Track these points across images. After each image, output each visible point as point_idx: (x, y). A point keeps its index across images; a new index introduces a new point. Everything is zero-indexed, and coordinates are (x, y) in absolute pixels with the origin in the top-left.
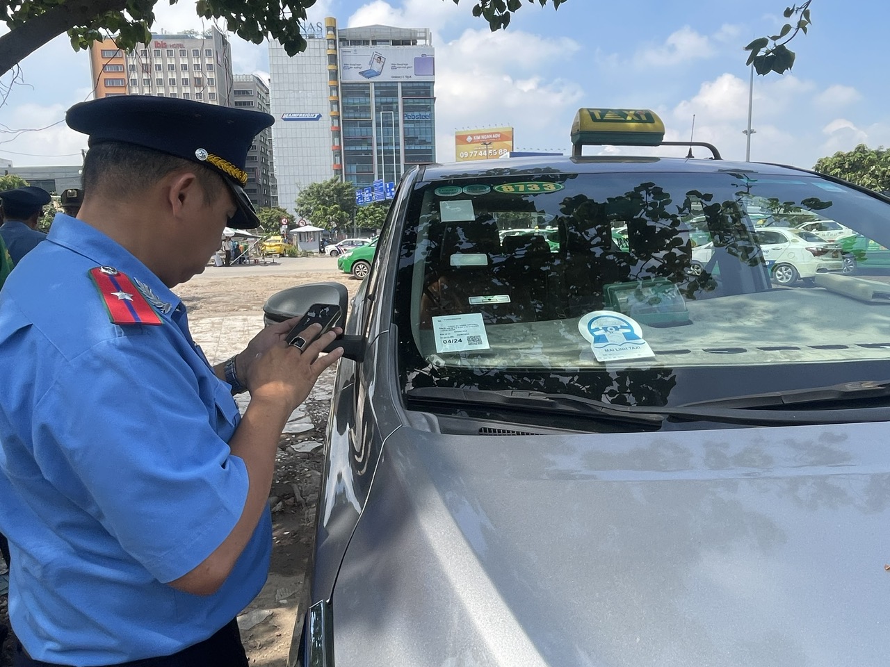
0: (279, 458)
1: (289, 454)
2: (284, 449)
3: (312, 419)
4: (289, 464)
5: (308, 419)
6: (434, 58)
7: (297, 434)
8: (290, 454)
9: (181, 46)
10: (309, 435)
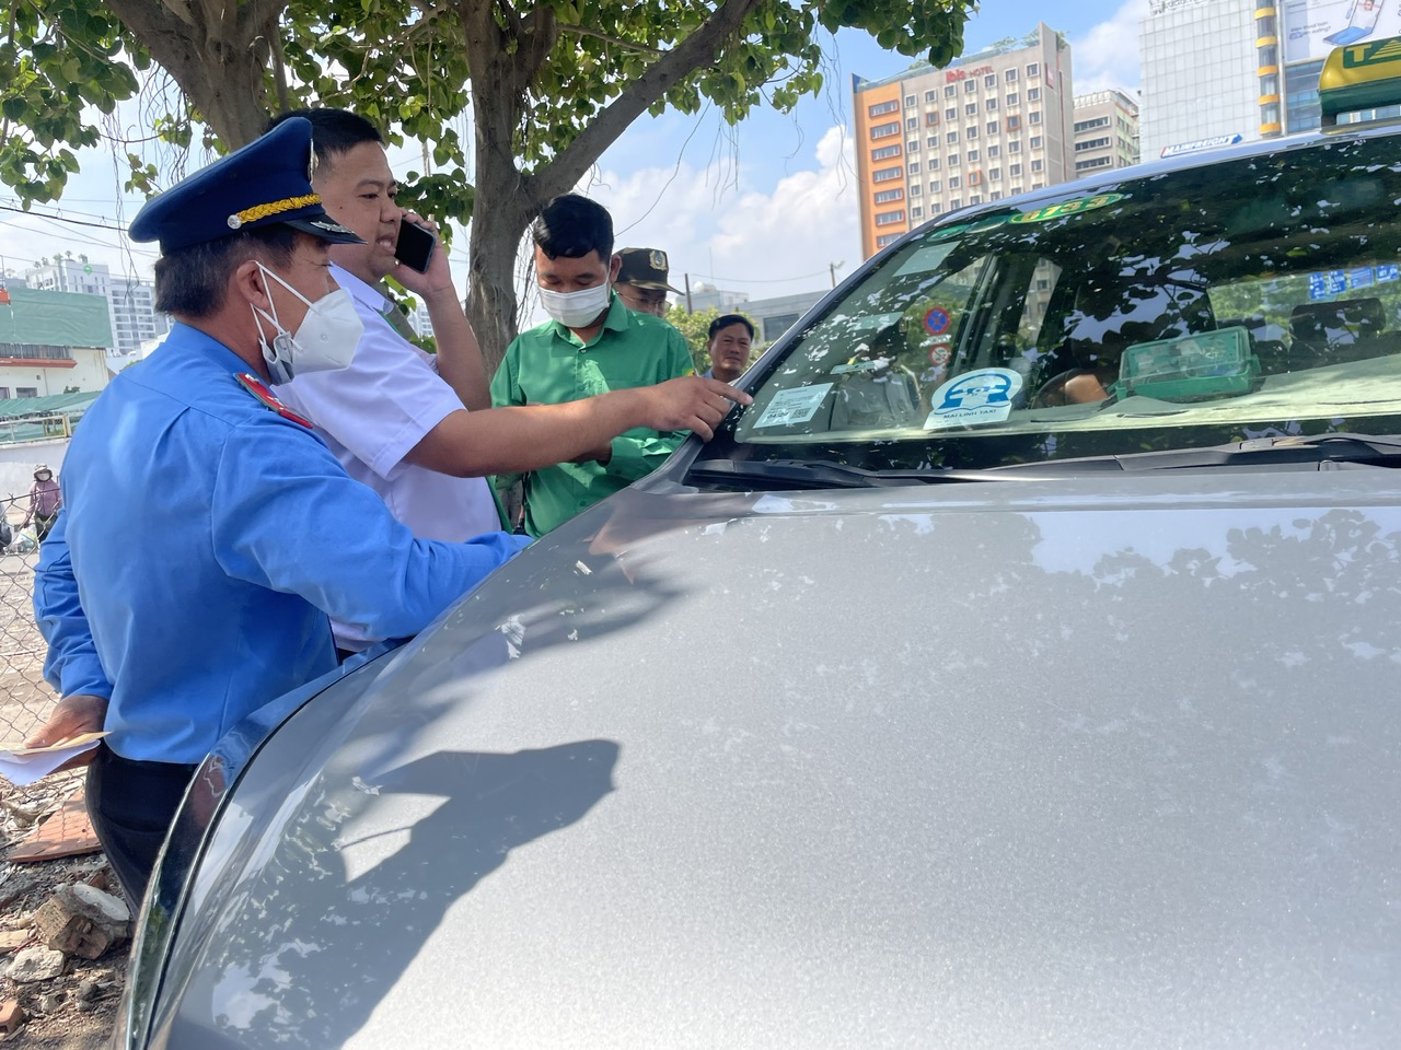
9: (987, 69)
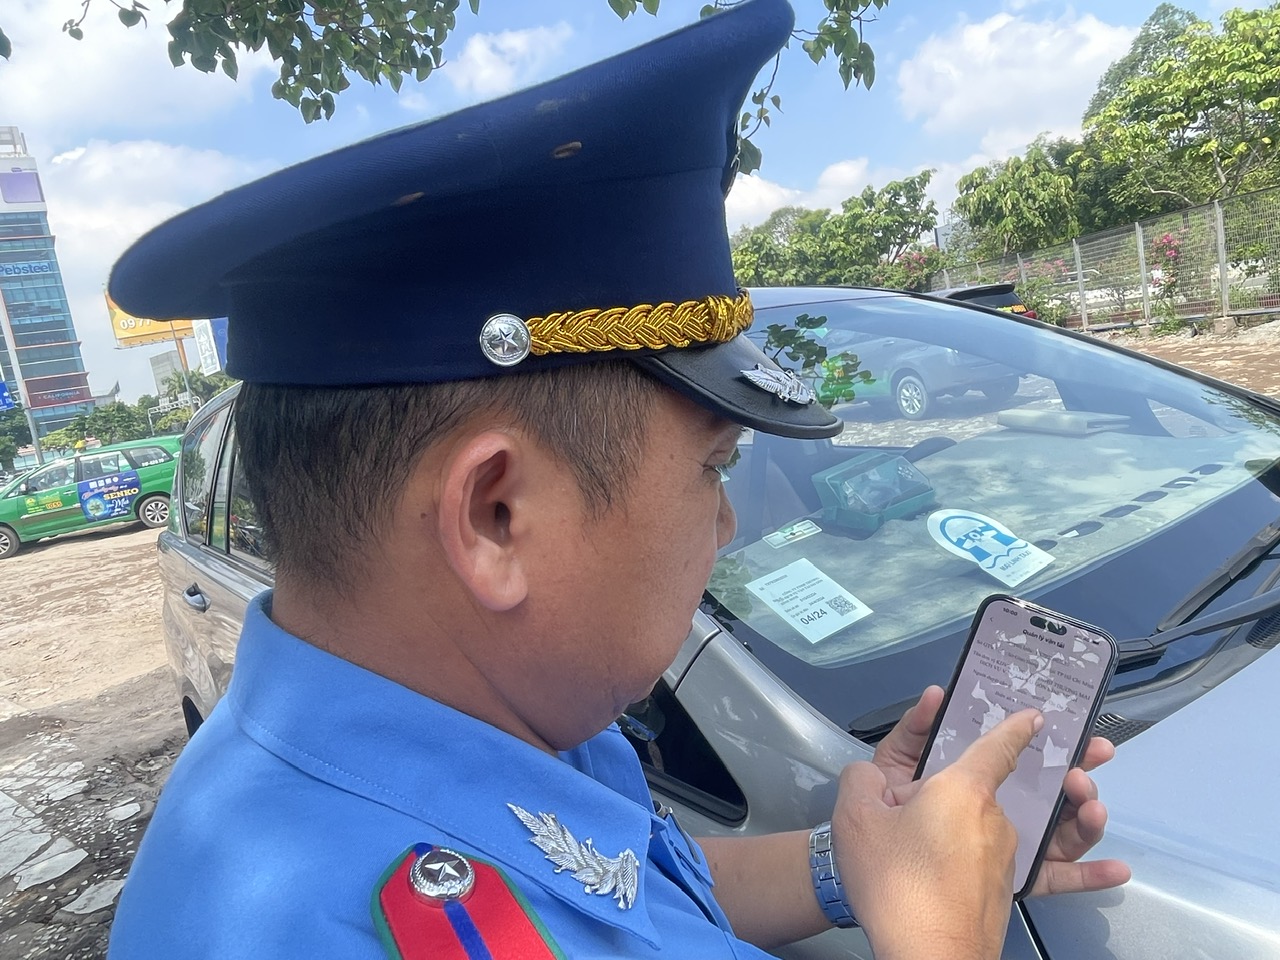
0: (51, 941)
1: (66, 925)
2: (46, 921)
3: (72, 839)
4: (81, 945)
5: (63, 843)
6: (37, 174)
7: (57, 881)
8: (70, 926)
10: (85, 874)
